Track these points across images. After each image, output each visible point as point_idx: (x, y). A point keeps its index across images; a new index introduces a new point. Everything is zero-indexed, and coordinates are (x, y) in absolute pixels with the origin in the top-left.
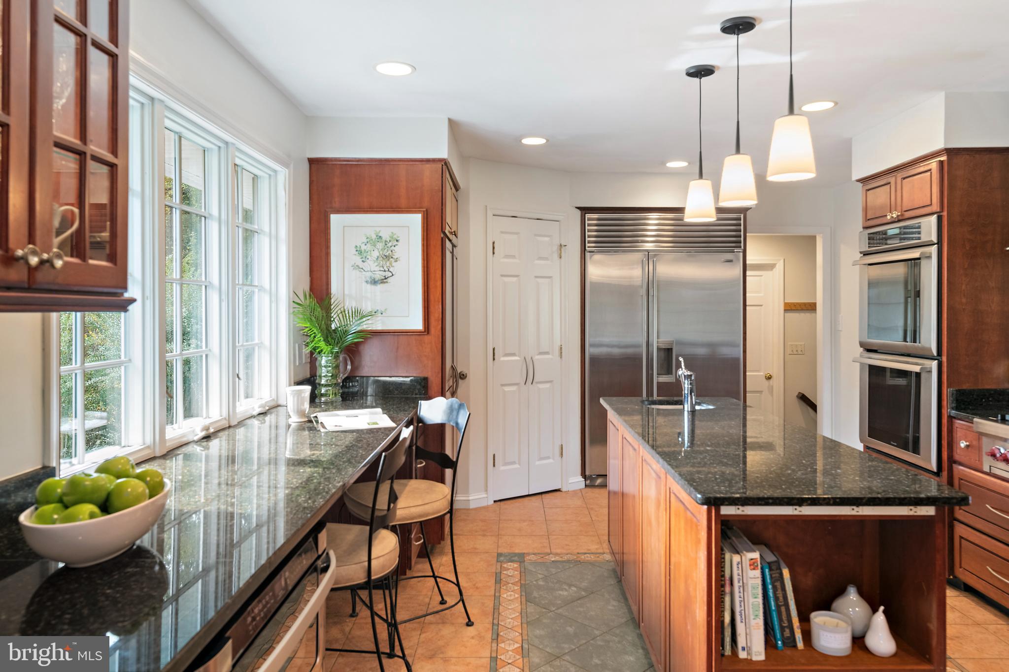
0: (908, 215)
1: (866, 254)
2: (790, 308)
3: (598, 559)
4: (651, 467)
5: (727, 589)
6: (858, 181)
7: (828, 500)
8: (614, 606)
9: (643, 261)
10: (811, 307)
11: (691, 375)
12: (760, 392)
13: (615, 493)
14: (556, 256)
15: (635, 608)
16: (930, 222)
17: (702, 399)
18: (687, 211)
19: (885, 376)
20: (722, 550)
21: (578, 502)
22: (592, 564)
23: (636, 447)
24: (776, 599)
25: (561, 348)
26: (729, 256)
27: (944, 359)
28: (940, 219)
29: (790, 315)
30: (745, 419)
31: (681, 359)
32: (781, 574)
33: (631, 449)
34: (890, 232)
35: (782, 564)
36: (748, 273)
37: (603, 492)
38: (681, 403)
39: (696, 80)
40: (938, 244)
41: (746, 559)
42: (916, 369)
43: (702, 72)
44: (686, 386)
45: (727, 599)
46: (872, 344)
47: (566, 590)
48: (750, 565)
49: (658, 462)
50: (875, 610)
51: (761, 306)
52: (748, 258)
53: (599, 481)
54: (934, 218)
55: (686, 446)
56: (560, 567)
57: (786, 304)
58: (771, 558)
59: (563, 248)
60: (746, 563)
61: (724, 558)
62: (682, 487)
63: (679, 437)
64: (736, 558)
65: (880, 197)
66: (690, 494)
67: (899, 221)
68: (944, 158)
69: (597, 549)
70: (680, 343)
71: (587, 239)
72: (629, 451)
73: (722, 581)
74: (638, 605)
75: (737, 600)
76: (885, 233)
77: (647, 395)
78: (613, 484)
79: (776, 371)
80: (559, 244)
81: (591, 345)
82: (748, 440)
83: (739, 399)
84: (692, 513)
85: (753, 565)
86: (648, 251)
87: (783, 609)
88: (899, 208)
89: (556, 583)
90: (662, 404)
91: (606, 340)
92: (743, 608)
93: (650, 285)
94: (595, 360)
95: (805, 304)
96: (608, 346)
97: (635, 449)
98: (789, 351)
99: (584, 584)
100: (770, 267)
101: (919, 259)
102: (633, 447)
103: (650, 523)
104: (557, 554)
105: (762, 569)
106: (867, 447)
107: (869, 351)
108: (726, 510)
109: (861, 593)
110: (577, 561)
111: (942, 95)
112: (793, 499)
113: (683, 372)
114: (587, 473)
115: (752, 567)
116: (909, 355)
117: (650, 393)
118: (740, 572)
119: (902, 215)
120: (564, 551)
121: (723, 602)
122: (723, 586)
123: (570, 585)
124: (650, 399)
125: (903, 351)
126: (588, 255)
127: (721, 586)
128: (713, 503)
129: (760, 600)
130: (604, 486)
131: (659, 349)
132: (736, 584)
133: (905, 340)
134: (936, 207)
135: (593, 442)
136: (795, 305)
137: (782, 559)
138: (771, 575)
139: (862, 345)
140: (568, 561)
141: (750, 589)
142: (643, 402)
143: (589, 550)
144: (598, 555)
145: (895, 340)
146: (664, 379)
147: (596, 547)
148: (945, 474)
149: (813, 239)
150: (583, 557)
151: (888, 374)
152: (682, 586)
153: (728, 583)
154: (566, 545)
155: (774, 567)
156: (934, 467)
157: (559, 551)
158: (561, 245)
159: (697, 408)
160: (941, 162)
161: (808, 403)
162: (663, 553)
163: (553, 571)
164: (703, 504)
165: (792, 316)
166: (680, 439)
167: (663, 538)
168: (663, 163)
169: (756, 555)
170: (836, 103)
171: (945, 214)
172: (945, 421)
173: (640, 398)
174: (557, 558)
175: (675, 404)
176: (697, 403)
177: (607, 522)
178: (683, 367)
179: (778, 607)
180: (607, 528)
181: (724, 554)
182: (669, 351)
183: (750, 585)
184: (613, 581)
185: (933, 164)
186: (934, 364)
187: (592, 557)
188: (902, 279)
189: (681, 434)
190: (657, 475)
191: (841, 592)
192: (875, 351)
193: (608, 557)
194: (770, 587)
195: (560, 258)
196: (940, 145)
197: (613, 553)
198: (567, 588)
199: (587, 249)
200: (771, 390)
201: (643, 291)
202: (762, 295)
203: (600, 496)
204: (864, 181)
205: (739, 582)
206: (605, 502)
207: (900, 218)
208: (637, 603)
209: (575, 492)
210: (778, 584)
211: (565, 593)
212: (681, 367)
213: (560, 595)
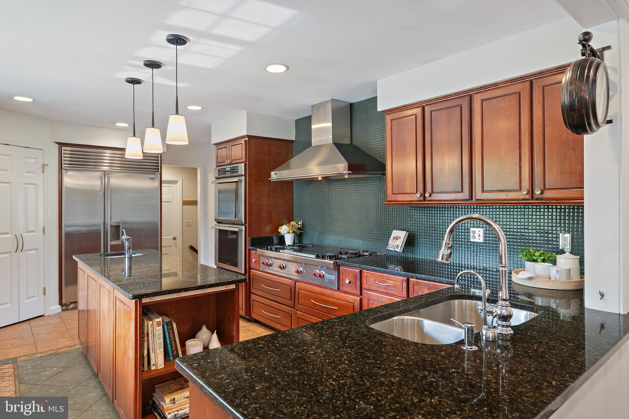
0: (234, 162)
1: (217, 178)
2: (185, 203)
3: (72, 349)
4: (105, 288)
5: (146, 339)
6: (214, 144)
7: (192, 288)
8: (82, 371)
9: (101, 176)
10: (195, 203)
11: (130, 239)
12: (170, 246)
13: (83, 311)
14: (40, 171)
15: (95, 368)
16: (242, 166)
17: (136, 251)
18: (127, 150)
19: (228, 234)
20: (143, 320)
21: (57, 320)
22: (67, 352)
23: (96, 279)
24: (170, 338)
25: (44, 228)
26: (152, 176)
27: (247, 225)
28: (245, 165)
29: (185, 207)
30: (161, 261)
31: (124, 230)
32: (172, 326)
33: (93, 281)
34: (227, 169)
35: (173, 322)
36: (163, 185)
37: (75, 312)
38: (124, 254)
39: (132, 85)
40: (245, 175)
41: (155, 322)
42: (237, 230)
43: (135, 82)
44: (127, 244)
45: (146, 344)
46: (220, 220)
47: (49, 371)
48: (157, 325)
49: (109, 284)
50: (213, 333)
51: (171, 202)
52: (163, 177)
53: (72, 306)
54: (243, 165)
55: (127, 276)
56: (45, 359)
57: (183, 201)
58: (167, 320)
59: (46, 167)
60: (155, 324)
61: (144, 324)
62: (122, 293)
63: (122, 272)
64: (150, 323)
65: (223, 152)
66: (126, 296)
67: (230, 164)
68: (247, 139)
69: (70, 344)
70: (124, 223)
71: (63, 162)
72: (92, 282)
73: (143, 335)
74: (97, 365)
75: (151, 342)
76: (225, 169)
77: (104, 252)
78: (81, 306)
79: (179, 235)
80: (43, 164)
81: (66, 226)
82: (163, 272)
83: (158, 250)
84: (127, 306)
85: (158, 324)
86: (105, 171)
87: (173, 342)
88: (230, 159)
89: (42, 368)
90: (113, 256)
91: (77, 222)
92: (153, 346)
93: (106, 191)
94: (68, 235)
95: (193, 201)
96: (78, 226)
97: (95, 281)
98: (185, 225)
99: (62, 365)
100: (175, 182)
101: (238, 182)
102: (94, 279)
103: (104, 318)
104: (41, 353)
105: (163, 326)
106: (218, 267)
107: (219, 223)
108: (145, 300)
109: (208, 328)
110: (57, 353)
111: (245, 113)
112: (177, 290)
113: (124, 237)
114: (63, 302)
115: (158, 325)
116: (234, 224)
117: (106, 250)
118: (152, 329)
119: (231, 162)
120: (47, 350)
121: (144, 345)
122: (143, 338)
123: (52, 368)
124: (106, 253)
125: (233, 223)
126: (64, 171)
127: (142, 338)
128: (138, 297)
129: (162, 340)
130: (76, 308)
131: (111, 226)
132: (150, 335)
133: (236, 218)
134: (244, 160)
135: (67, 284)
136: (188, 201)
137: (173, 319)
138: (167, 328)
139: (216, 220)
140: (51, 355)
141: (157, 336)
142: (101, 255)
143: (65, 345)
144: (71, 347)
145: (231, 218)
146: (115, 243)
147: (70, 343)
148: (247, 274)
149: (195, 169)
150: (61, 350)
151: (229, 233)
152: (122, 344)
153: (146, 335)
154: (49, 346)
155: (169, 324)
156: (243, 272)
157: (43, 350)
158: (44, 165)
159: (133, 255)
160: (246, 141)
161: (194, 250)
162: (112, 331)
163: (39, 362)
164: (133, 299)
165: (186, 207)
166: (123, 273)
167: (112, 323)
168: (114, 123)
169: (160, 319)
170: (203, 108)
171: (247, 163)
172: (247, 252)
173: (100, 254)
174: (42, 355)
175: (121, 255)
176: (133, 254)
177: (78, 328)
178: (125, 235)
179: (171, 342)
180: (78, 332)
181: (144, 322)
182: (118, 227)
183: (157, 334)
184: (81, 358)
185: (243, 141)
186: (244, 227)
187: (67, 349)
188: (234, 190)
189: (123, 270)
190: (109, 291)
191: (200, 329)
192: (221, 223)
193: (78, 346)
194: (167, 333)
195: (43, 172)
196: (245, 133)
197: (81, 343)
198: (50, 369)
199: (63, 168)
200: (176, 245)
201: (101, 194)
202: (171, 196)
203: (74, 315)
204: (216, 144)
205: (151, 334)
206: (76, 317)
207: (231, 163)
208: (97, 364)
209: (54, 315)
210: (171, 331)
211: (48, 373)
212: (124, 235)
213: (45, 374)
